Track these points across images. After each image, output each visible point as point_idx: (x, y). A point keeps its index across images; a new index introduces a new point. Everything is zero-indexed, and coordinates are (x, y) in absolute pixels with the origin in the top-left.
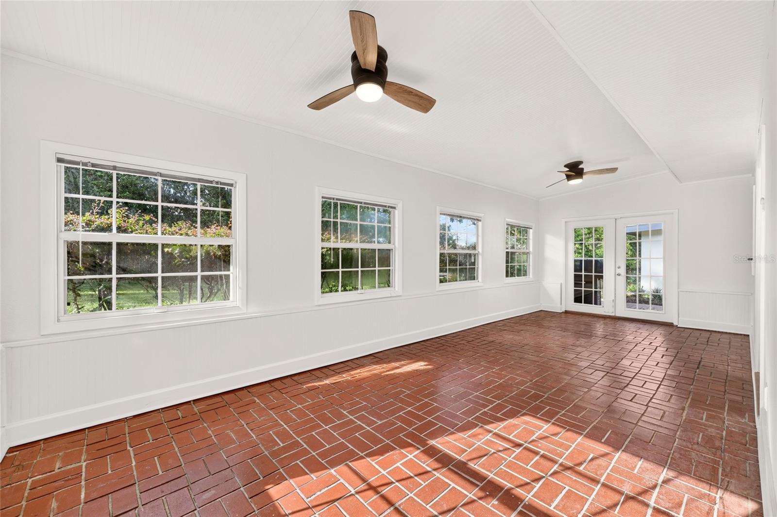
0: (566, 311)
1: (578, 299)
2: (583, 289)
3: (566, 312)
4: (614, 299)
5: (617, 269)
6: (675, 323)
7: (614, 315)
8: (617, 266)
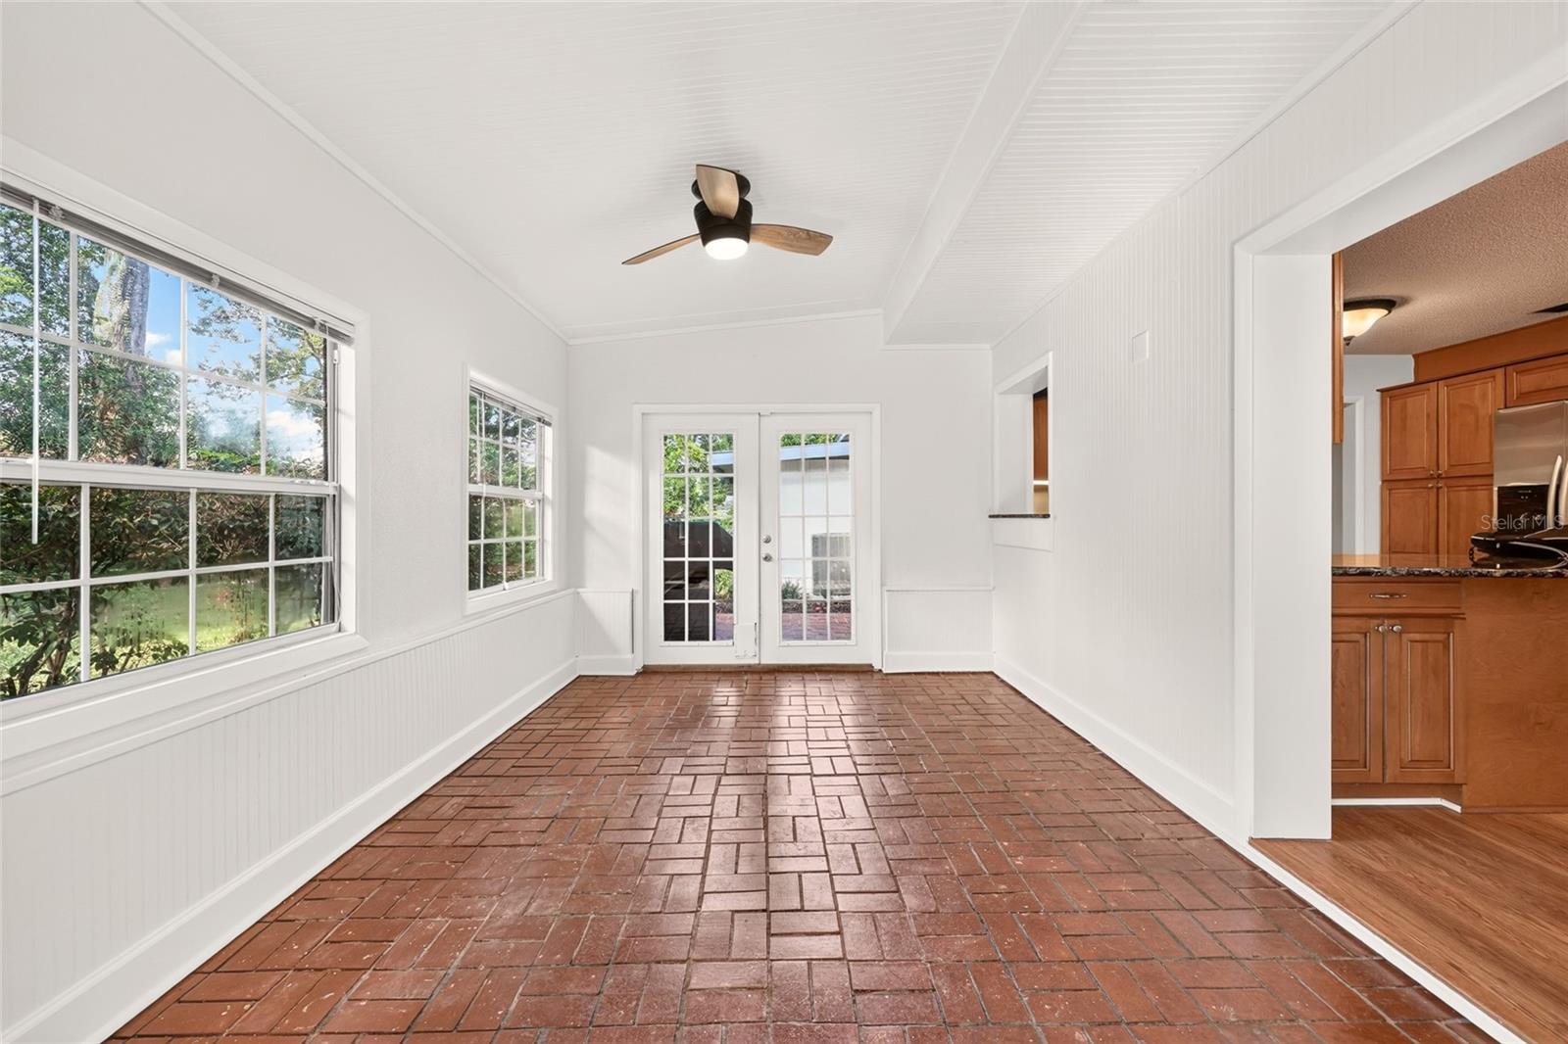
0: (644, 667)
1: (673, 633)
2: (687, 601)
3: (647, 671)
4: (757, 621)
5: (763, 545)
6: (877, 667)
7: (757, 662)
8: (764, 537)
